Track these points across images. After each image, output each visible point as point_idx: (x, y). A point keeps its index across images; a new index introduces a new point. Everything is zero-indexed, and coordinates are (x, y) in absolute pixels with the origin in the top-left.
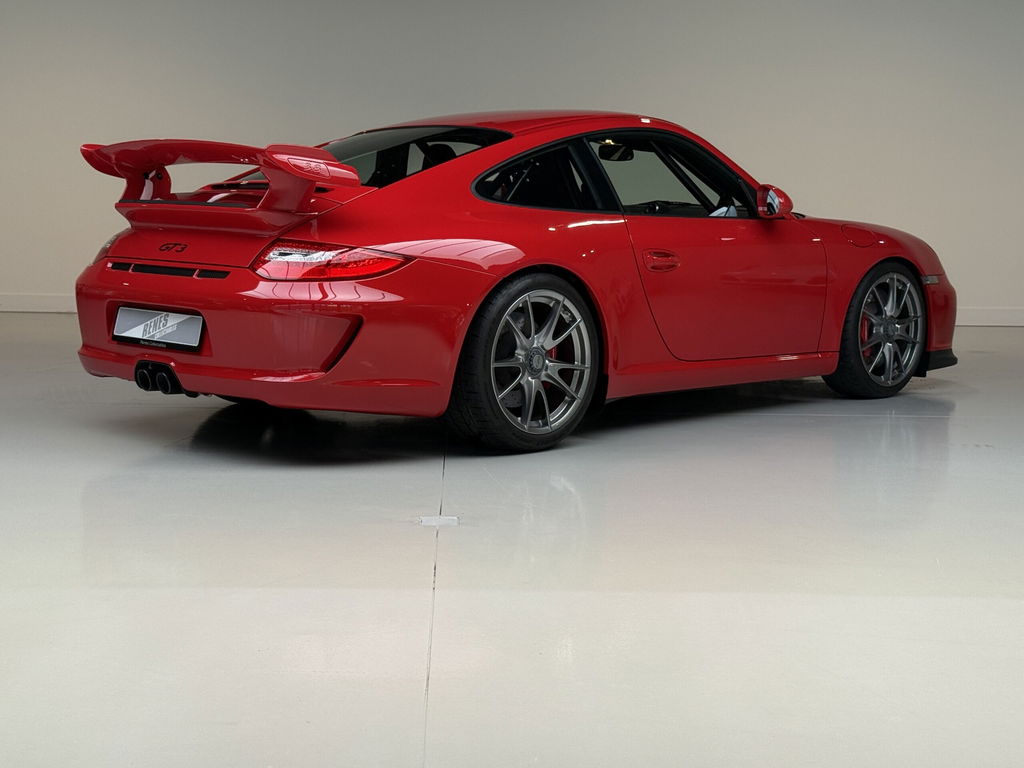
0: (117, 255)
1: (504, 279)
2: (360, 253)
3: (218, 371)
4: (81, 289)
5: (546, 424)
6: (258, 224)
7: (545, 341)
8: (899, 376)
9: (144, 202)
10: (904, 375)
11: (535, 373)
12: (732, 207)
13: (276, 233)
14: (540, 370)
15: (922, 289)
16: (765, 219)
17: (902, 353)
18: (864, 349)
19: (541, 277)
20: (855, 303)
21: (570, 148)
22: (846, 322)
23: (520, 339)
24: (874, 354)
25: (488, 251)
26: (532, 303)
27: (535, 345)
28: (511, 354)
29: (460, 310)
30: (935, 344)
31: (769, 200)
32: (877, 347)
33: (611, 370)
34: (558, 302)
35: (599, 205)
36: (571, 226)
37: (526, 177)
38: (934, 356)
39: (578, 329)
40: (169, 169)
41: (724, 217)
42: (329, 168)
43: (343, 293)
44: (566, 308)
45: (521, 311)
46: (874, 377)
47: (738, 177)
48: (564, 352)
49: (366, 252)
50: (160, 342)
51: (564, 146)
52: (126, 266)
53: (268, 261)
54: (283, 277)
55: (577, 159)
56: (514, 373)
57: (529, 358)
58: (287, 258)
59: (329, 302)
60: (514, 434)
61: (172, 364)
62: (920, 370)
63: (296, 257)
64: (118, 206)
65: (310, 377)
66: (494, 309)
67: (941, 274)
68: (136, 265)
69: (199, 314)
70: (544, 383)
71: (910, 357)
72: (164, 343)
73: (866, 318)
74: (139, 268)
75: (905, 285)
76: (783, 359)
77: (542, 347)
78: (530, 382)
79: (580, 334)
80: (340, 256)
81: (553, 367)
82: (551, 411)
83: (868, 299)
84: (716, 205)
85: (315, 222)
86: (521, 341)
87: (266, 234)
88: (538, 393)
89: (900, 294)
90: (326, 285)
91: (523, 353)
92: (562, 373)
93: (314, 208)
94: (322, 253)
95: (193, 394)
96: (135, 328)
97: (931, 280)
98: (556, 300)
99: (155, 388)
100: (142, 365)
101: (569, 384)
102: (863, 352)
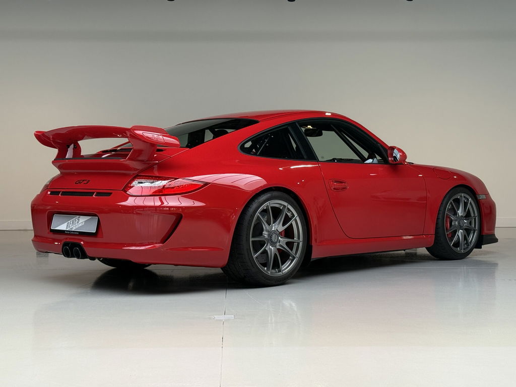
0: (53, 188)
1: (256, 194)
2: (181, 182)
3: (106, 245)
4: (34, 207)
5: (280, 271)
6: (127, 168)
7: (278, 227)
8: (467, 248)
9: (68, 159)
10: (470, 247)
11: (273, 244)
12: (375, 159)
13: (136, 172)
14: (276, 242)
15: (477, 202)
16: (394, 164)
17: (468, 236)
18: (448, 233)
19: (275, 193)
20: (442, 208)
21: (289, 127)
22: (438, 219)
23: (265, 226)
24: (453, 236)
25: (248, 181)
26: (271, 207)
27: (273, 229)
28: (261, 234)
29: (232, 211)
30: (486, 231)
31: (394, 155)
32: (455, 232)
33: (313, 243)
34: (285, 206)
35: (305, 157)
36: (292, 167)
37: (266, 144)
38: (486, 237)
39: (296, 220)
40: (80, 142)
41: (372, 163)
42: (164, 137)
43: (172, 202)
44: (289, 210)
45: (265, 211)
46: (454, 248)
47: (377, 143)
48: (289, 233)
49: (184, 181)
50: (75, 232)
51: (286, 127)
52: (58, 193)
53: (133, 187)
54: (140, 194)
55: (293, 134)
56: (262, 244)
57: (270, 236)
58: (141, 185)
59: (164, 207)
60: (263, 276)
61: (82, 243)
62: (478, 245)
63: (147, 184)
64: (54, 162)
65: (154, 246)
66: (251, 210)
67: (487, 194)
68: (63, 192)
69: (96, 216)
70: (278, 249)
71: (473, 238)
72: (78, 232)
73: (448, 217)
74: (64, 193)
75: (468, 200)
76: (404, 238)
77: (277, 230)
78: (271, 249)
79: (297, 223)
80: (170, 183)
81: (283, 241)
82: (282, 265)
83: (449, 206)
84: (366, 157)
85: (156, 166)
86: (266, 227)
87: (132, 172)
88: (275, 254)
89: (466, 204)
90: (163, 198)
91: (267, 233)
92: (287, 244)
93: (156, 159)
94: (160, 181)
95: (93, 259)
96: (62, 224)
97: (482, 197)
98: (284, 205)
99: (73, 256)
100: (65, 244)
101: (292, 250)
102: (447, 235)
